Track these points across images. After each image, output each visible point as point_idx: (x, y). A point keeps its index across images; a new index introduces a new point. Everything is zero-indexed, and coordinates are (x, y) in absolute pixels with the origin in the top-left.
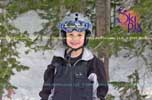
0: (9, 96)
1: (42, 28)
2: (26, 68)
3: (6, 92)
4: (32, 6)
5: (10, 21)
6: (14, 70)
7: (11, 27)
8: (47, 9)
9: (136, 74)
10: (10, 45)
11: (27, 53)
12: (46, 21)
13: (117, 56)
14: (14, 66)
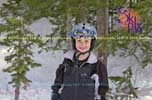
0: (25, 88)
1: (52, 32)
2: (39, 65)
3: (23, 85)
4: (44, 14)
5: (26, 27)
6: (29, 67)
7: (27, 32)
8: (56, 16)
9: (130, 70)
10: (26, 46)
11: (39, 52)
12: (55, 26)
13: (114, 55)
14: (29, 63)
